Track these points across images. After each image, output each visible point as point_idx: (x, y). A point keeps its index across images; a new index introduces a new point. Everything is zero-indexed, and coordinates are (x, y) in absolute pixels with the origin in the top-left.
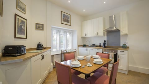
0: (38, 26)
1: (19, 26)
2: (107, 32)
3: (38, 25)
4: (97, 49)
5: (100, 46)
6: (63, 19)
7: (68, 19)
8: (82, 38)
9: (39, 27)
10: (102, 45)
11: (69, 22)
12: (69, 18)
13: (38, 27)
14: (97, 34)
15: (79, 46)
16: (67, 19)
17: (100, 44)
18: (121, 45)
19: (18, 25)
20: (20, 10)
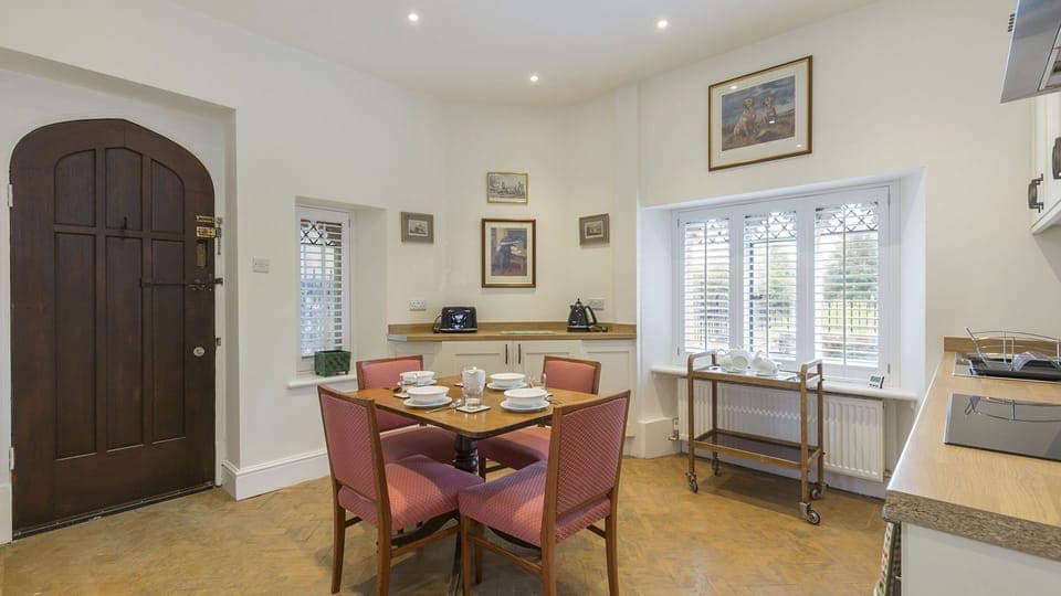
0: (588, 229)
1: (498, 248)
3: (586, 225)
6: (726, 131)
9: (595, 231)
11: (789, 133)
12: (788, 95)
13: (589, 234)
19: (493, 249)
20: (499, 199)
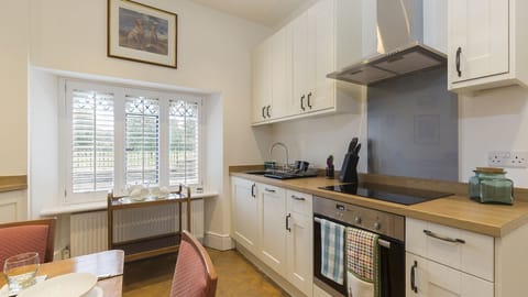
2: (370, 85)
4: (290, 193)
5: (330, 173)
6: (122, 33)
7: (160, 37)
8: (256, 128)
10: (338, 166)
11: (165, 52)
12: (164, 29)
14: (306, 101)
15: (234, 170)
16: (148, 34)
17: (330, 160)
18: (466, 176)
